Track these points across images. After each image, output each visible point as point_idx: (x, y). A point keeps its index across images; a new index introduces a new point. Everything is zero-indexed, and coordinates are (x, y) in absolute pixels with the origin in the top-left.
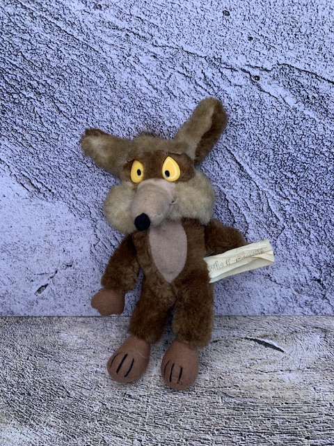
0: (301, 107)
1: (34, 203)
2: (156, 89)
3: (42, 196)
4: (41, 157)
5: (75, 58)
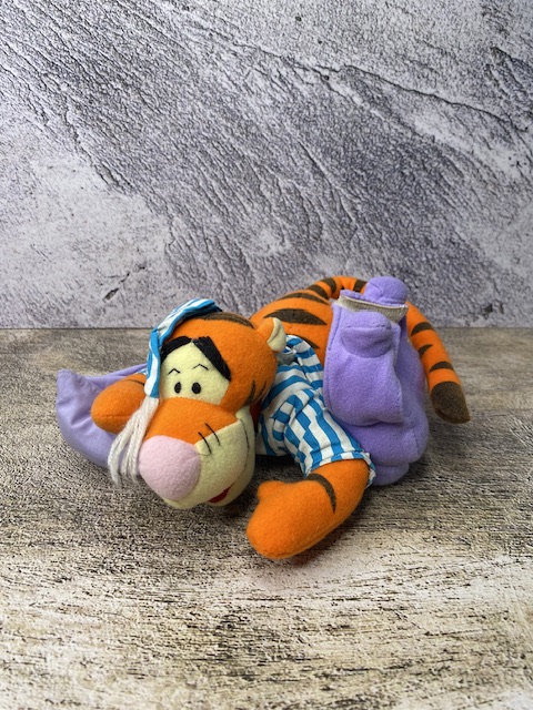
0: (367, 106)
1: (112, 196)
2: (236, 85)
3: (120, 189)
4: (123, 147)
5: (163, 53)
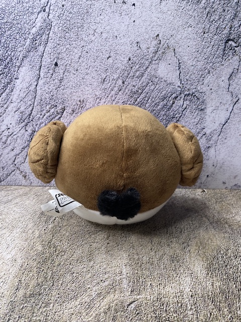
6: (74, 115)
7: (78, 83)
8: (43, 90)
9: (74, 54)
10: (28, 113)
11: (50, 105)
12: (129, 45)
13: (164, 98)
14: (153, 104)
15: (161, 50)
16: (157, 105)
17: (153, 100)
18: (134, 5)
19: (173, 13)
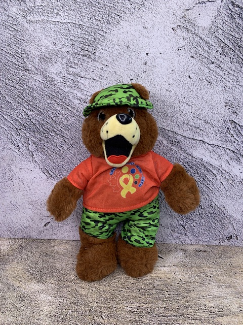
6: (238, 112)
7: (210, 107)
8: (213, 138)
9: (185, 110)
10: (232, 154)
11: (227, 134)
12: (180, 58)
13: (233, 18)
14: (237, 30)
15: (186, 25)
16: (238, 25)
17: (232, 30)
18: (147, 54)
19: (155, 15)
